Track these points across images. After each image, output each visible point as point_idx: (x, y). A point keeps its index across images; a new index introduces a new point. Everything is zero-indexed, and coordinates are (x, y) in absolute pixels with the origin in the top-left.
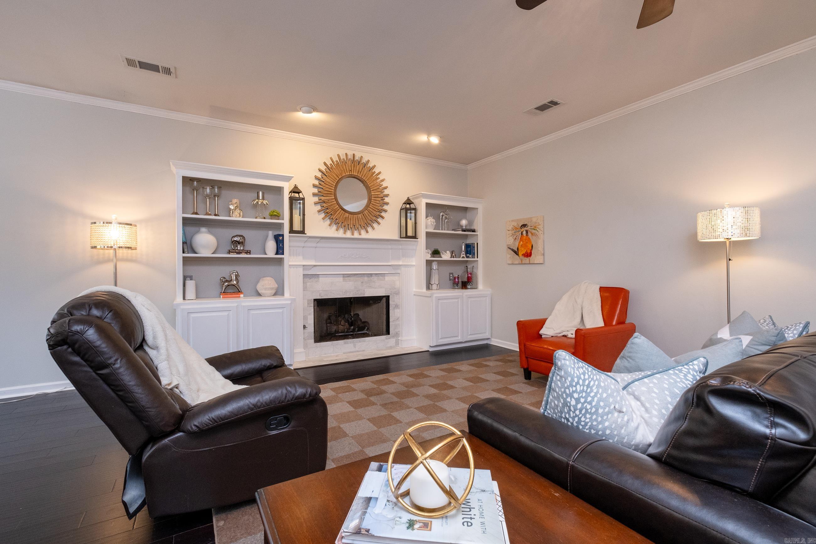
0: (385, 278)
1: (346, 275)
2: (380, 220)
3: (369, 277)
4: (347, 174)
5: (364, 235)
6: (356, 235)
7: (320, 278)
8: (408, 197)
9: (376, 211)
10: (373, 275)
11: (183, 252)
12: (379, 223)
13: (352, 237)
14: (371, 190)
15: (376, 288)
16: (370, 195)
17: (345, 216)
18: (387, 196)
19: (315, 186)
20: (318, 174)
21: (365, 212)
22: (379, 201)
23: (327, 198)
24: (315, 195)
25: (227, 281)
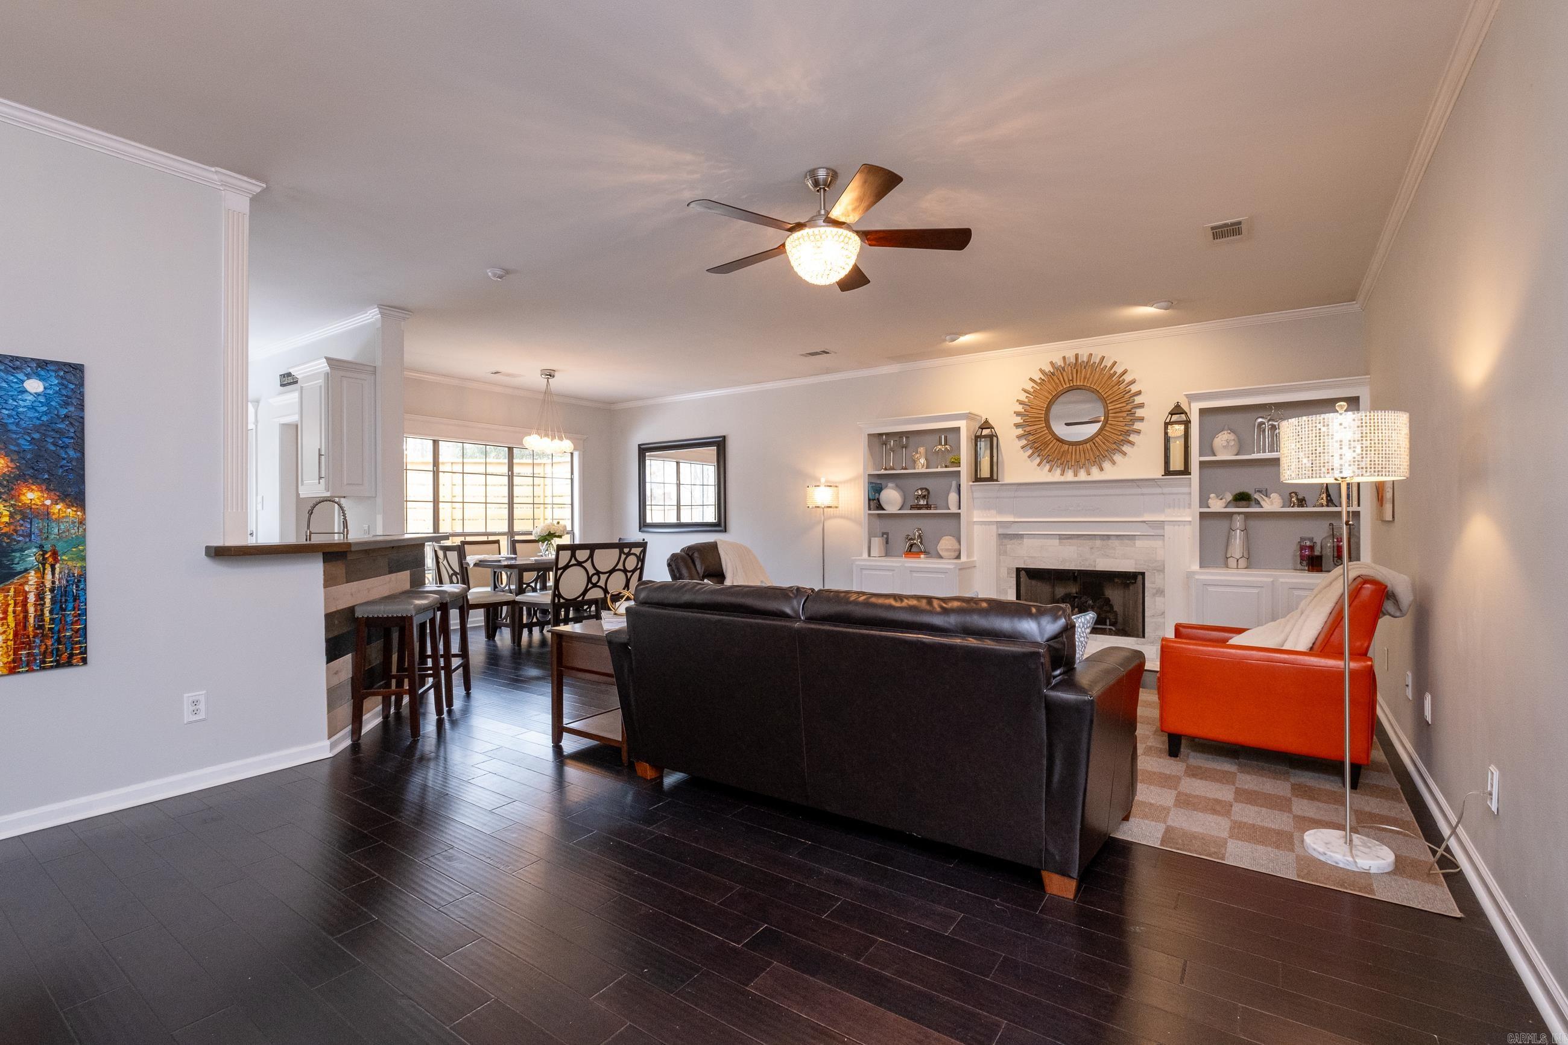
0: (1135, 543)
1: (1065, 536)
2: (1125, 448)
3: (1104, 540)
4: (1065, 387)
5: (1096, 475)
6: (1082, 476)
7: (1025, 540)
8: (1178, 402)
9: (1117, 434)
10: (1112, 537)
11: (870, 509)
12: (1125, 454)
13: (1076, 479)
14: (1108, 402)
15: (1116, 559)
16: (1106, 410)
17: (1062, 450)
18: (1141, 406)
19: (1018, 414)
20: (1023, 397)
21: (1097, 439)
22: (1124, 418)
23: (1036, 427)
24: (1017, 426)
25: (911, 539)
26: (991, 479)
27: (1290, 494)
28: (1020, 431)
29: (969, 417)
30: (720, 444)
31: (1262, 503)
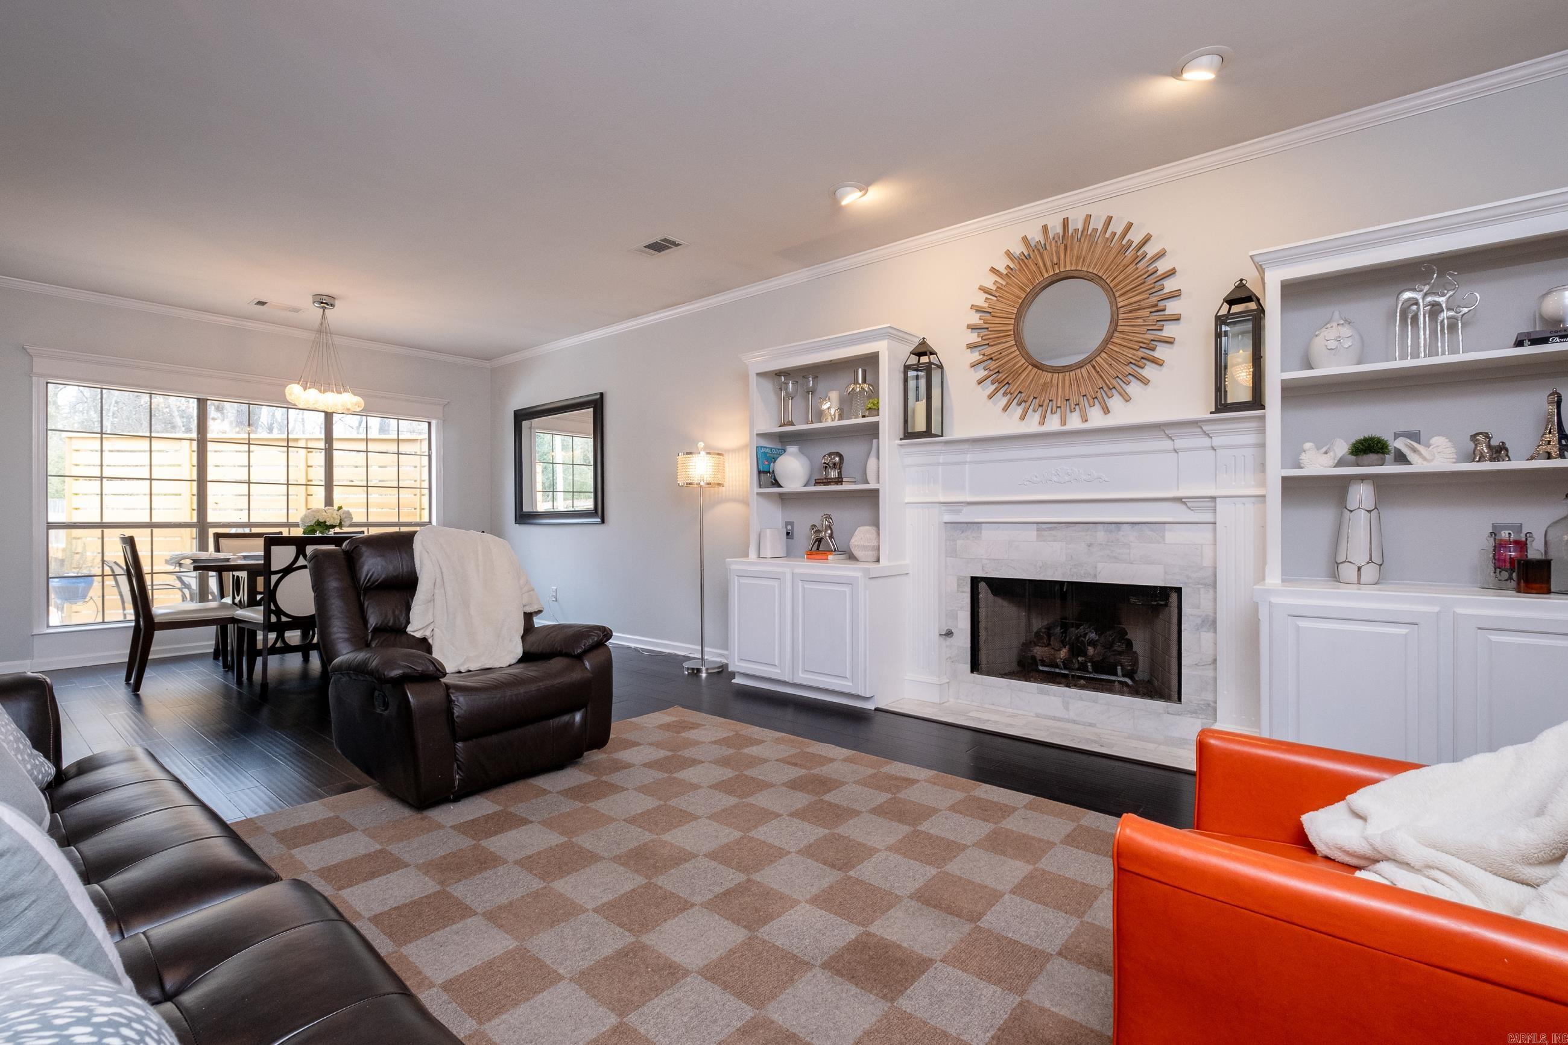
0: (1163, 537)
1: (1048, 525)
2: (1147, 371)
3: (1109, 531)
4: (1046, 275)
5: (1097, 419)
6: (1075, 422)
7: (984, 532)
8: (1241, 280)
9: (1132, 348)
10: (1123, 526)
11: (760, 485)
12: (1145, 382)
13: (1064, 428)
14: (1117, 294)
15: (1132, 563)
16: (1115, 308)
17: (1042, 381)
18: (1175, 295)
19: (973, 328)
20: (980, 300)
21: (1098, 359)
22: (1144, 318)
23: (1000, 347)
24: (972, 347)
25: (818, 531)
26: (928, 433)
27: (1474, 437)
28: (976, 356)
29: (893, 334)
30: (597, 405)
31: (1411, 456)
